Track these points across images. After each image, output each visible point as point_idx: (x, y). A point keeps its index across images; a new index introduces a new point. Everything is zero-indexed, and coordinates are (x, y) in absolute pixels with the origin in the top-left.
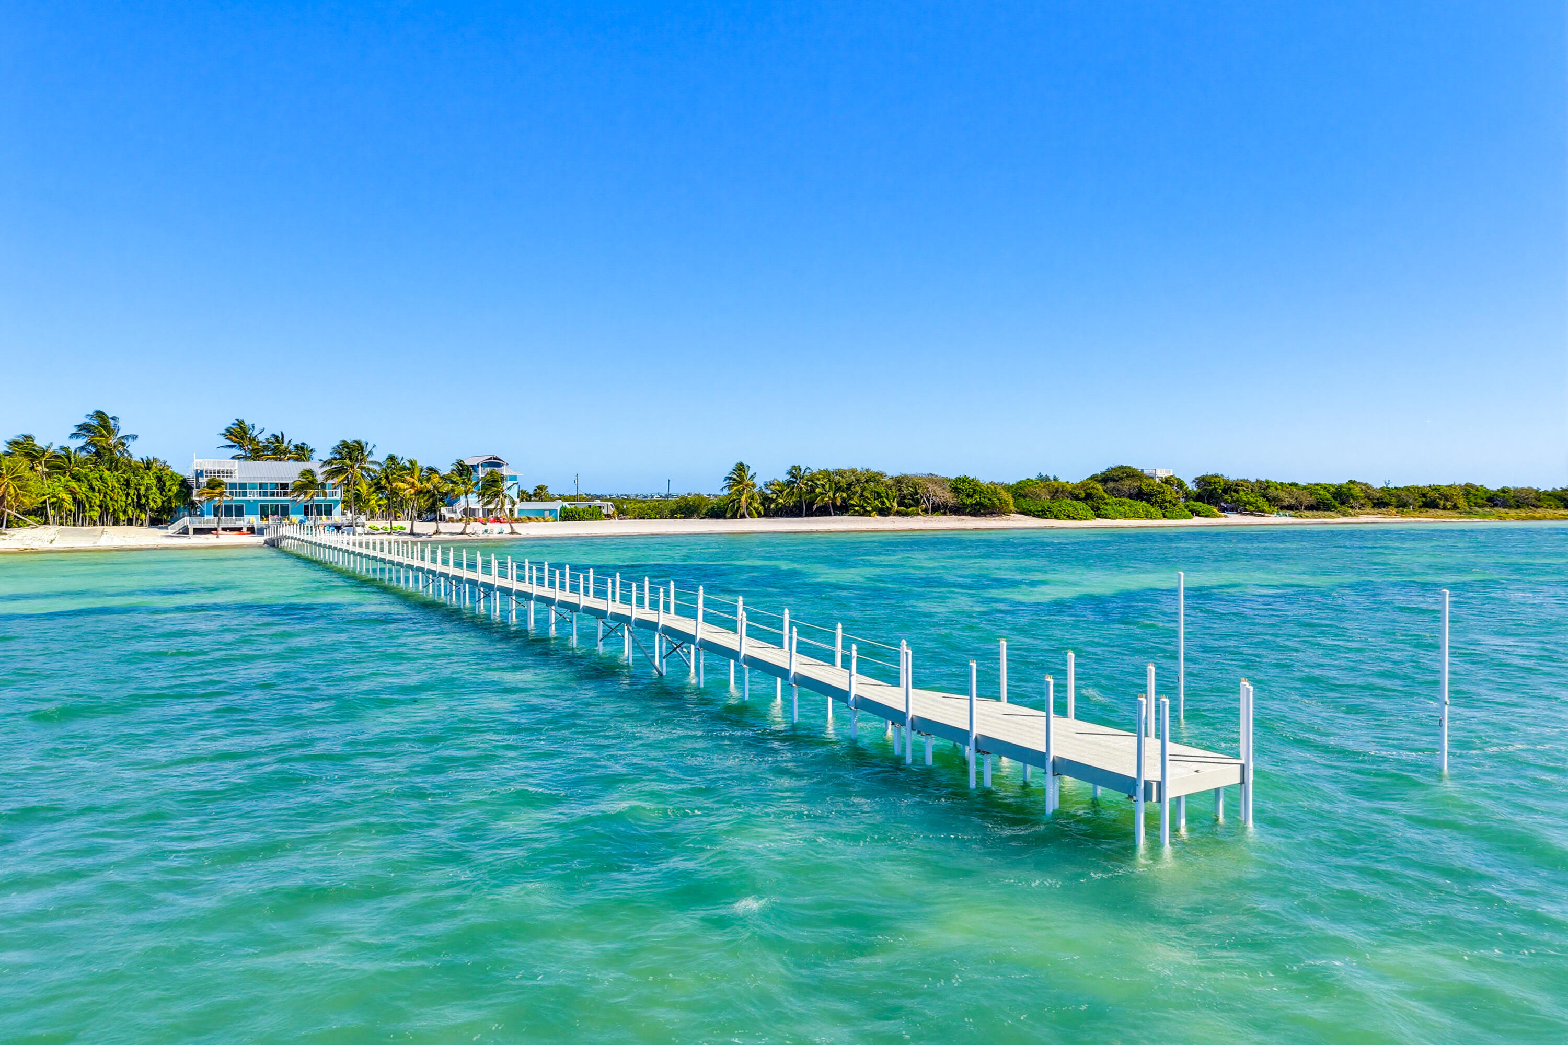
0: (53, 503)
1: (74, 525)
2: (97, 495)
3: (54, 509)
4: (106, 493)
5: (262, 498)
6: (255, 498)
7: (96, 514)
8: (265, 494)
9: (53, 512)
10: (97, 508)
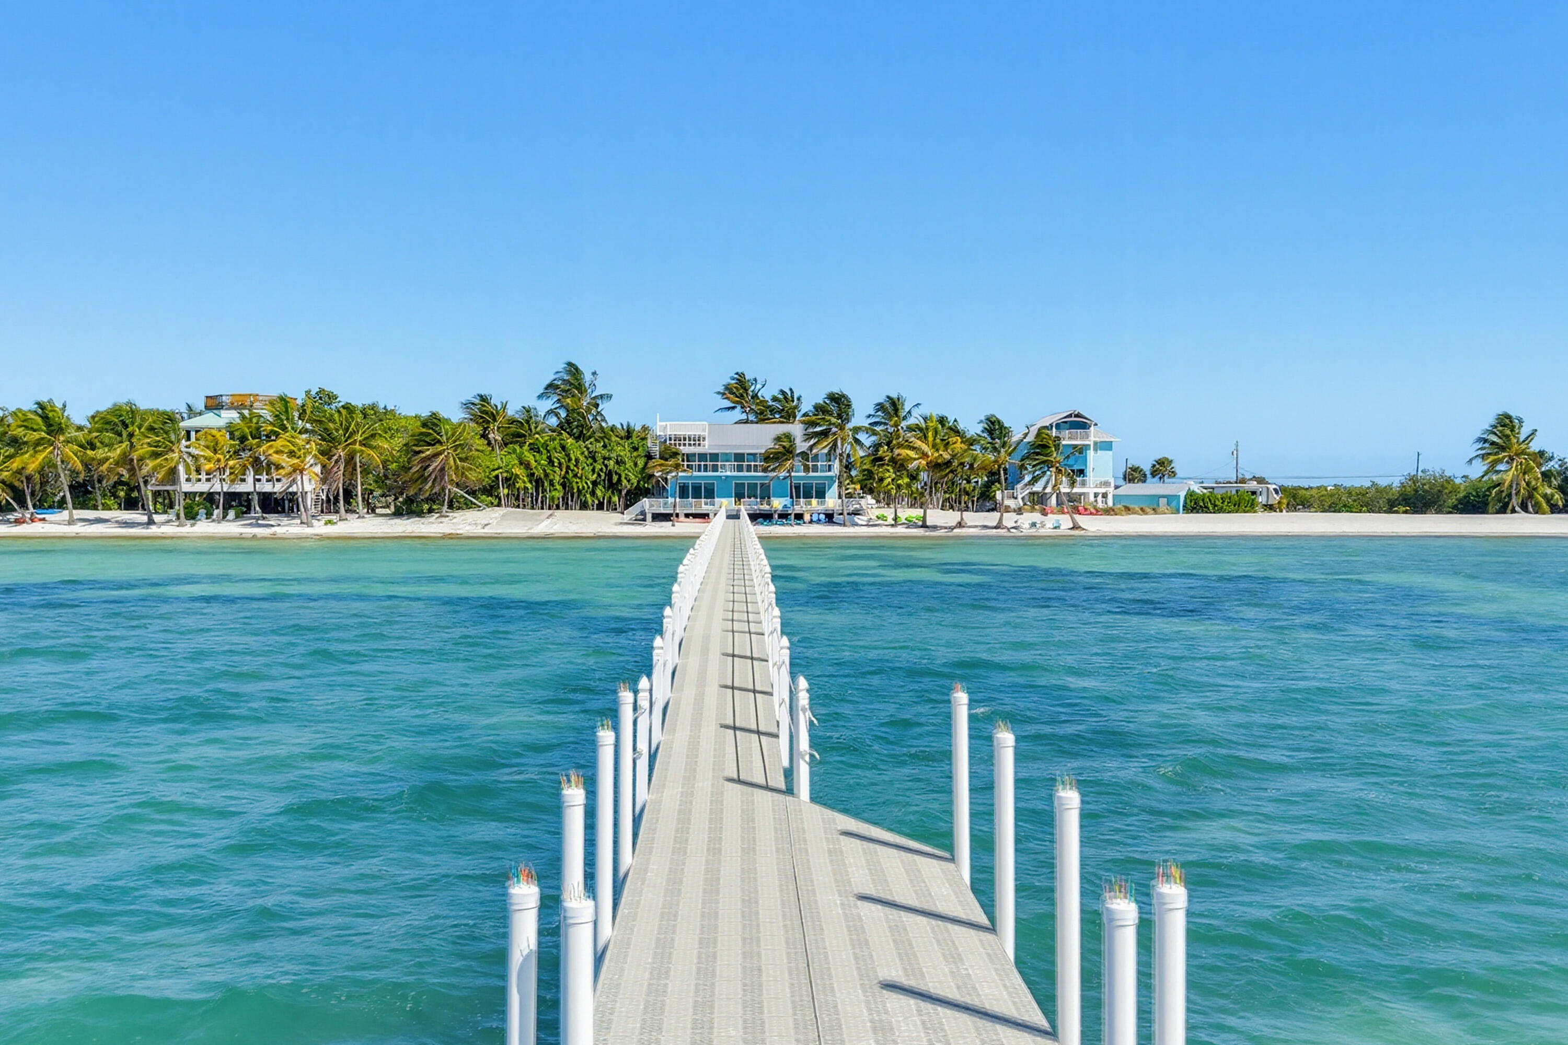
0: (507, 479)
1: (533, 508)
2: (557, 469)
3: (508, 487)
4: (568, 467)
5: (736, 474)
6: (728, 473)
7: (558, 494)
8: (740, 469)
9: (506, 491)
10: (558, 487)
